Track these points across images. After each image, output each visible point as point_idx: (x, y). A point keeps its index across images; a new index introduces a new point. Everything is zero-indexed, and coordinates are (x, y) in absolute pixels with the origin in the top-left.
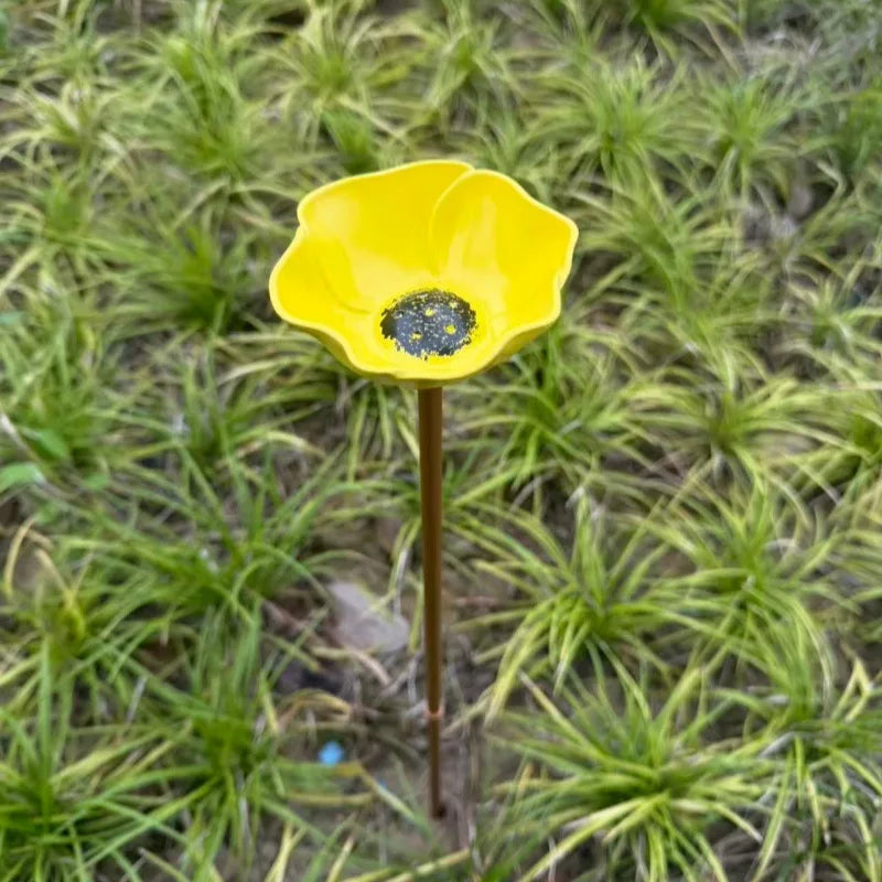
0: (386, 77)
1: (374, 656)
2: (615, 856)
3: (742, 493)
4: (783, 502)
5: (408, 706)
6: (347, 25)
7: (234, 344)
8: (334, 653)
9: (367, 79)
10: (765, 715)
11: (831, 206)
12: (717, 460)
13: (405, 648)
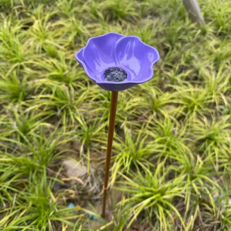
0: (56, 35)
1: (79, 177)
2: (151, 215)
3: (162, 120)
4: (172, 121)
5: (90, 189)
6: (45, 24)
7: (27, 103)
8: (68, 179)
9: (52, 36)
10: (179, 171)
11: (169, 53)
12: (155, 113)
13: (86, 174)
